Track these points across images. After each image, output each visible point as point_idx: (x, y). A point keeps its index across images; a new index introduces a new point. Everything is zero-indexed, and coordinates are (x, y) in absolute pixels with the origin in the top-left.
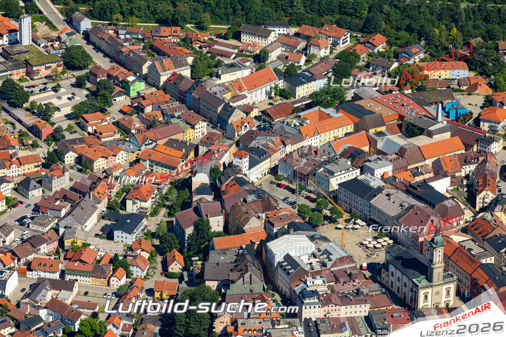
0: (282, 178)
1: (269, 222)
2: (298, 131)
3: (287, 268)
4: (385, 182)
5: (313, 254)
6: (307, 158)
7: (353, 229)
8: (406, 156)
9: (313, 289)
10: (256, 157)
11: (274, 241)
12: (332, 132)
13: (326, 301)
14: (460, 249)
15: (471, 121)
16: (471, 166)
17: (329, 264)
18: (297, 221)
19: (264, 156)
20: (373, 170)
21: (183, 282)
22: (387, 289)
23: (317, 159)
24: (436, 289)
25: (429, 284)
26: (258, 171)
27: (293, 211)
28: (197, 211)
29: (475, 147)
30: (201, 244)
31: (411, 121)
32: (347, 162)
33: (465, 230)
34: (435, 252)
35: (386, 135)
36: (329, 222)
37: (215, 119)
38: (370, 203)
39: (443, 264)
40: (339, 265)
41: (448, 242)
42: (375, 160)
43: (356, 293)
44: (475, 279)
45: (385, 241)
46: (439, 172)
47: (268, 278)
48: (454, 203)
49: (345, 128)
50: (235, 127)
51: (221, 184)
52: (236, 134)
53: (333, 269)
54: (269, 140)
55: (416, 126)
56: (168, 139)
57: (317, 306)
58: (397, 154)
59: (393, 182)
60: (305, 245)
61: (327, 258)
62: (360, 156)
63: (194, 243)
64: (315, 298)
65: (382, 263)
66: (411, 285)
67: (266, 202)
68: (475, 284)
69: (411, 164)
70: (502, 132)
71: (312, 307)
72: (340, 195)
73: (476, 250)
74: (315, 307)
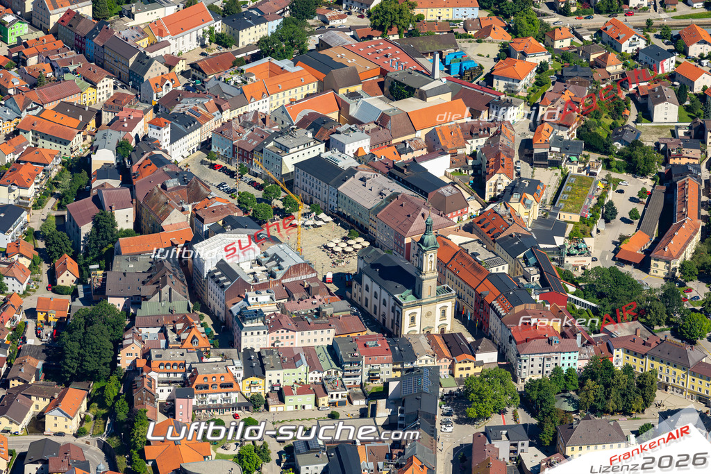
0: (216, 156)
1: (197, 216)
2: (239, 91)
3: (221, 279)
4: (359, 162)
5: (257, 260)
6: (252, 128)
7: (314, 226)
8: (389, 126)
9: (256, 308)
10: (181, 127)
11: (203, 242)
12: (287, 93)
13: (274, 324)
14: (461, 254)
15: (481, 79)
16: (479, 140)
17: (279, 275)
18: (236, 214)
19: (192, 125)
20: (343, 145)
21: (77, 299)
22: (360, 309)
23: (266, 129)
24: (426, 308)
25: (417, 301)
26: (184, 147)
27: (232, 201)
28: (98, 201)
29: (486, 114)
30: (102, 247)
31: (397, 78)
32: (306, 134)
33: (468, 229)
34: (425, 257)
35: (362, 97)
36: (281, 217)
37: (125, 75)
38: (338, 191)
39: (436, 274)
40: (293, 275)
41: (445, 244)
42: (345, 131)
43: (316, 314)
44: (480, 295)
45: (358, 243)
46: (434, 147)
47: (196, 293)
48: (454, 191)
49: (305, 87)
50: (153, 85)
51: (131, 163)
52: (155, 95)
53: (284, 281)
54: (199, 103)
55: (404, 85)
56: (58, 102)
57: (262, 332)
58: (376, 123)
59: (370, 162)
61: (276, 266)
62: (326, 126)
63: (93, 245)
64: (259, 320)
65: (353, 273)
66: (392, 302)
67: (192, 189)
68: (481, 302)
69: (396, 138)
70: (523, 94)
71: (255, 333)
72: (297, 180)
73: (484, 255)
74: (258, 333)
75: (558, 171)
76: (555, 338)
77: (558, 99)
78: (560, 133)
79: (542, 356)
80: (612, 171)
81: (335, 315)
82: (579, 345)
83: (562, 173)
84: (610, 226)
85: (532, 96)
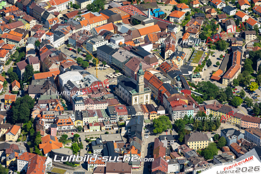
0: (70, 46)
1: (62, 66)
2: (79, 23)
3: (68, 87)
4: (120, 47)
5: (82, 80)
6: (82, 36)
7: (104, 69)
8: (131, 34)
9: (80, 96)
10: (58, 36)
11: (63, 74)
12: (96, 24)
13: (86, 102)
14: (154, 77)
15: (165, 18)
16: (163, 38)
17: (89, 85)
18: (75, 65)
19: (62, 35)
20: (115, 41)
21: (19, 95)
22: (118, 96)
23: (88, 36)
24: (141, 96)
25: (137, 93)
26: (59, 42)
27: (74, 60)
28: (27, 61)
29: (166, 30)
30: (28, 77)
31: (134, 18)
32: (102, 37)
33: (158, 69)
34: (139, 78)
35: (122, 24)
36: (92, 66)
37: (40, 19)
38: (112, 56)
39: (144, 84)
41: (148, 74)
42: (116, 36)
43: (102, 98)
44: (160, 91)
45: (119, 74)
46: (147, 41)
48: (153, 56)
49: (103, 22)
50: (49, 22)
51: (40, 48)
52: (50, 25)
54: (64, 27)
55: (137, 20)
56: (16, 28)
57: (82, 105)
58: (127, 33)
59: (124, 47)
60: (78, 76)
61: (88, 82)
62: (109, 34)
63: (25, 77)
64: (81, 101)
65: (116, 85)
66: (129, 94)
67: (60, 56)
68: (160, 94)
69: (134, 38)
70: (180, 23)
71: (80, 105)
72: (98, 53)
73: (162, 77)
74: (81, 105)
75: (192, 49)
76: (185, 105)
77: (192, 24)
78: (193, 36)
79: (181, 111)
80: (211, 49)
81: (108, 98)
82: (194, 108)
83: (193, 50)
84: (209, 68)
85: (183, 23)
